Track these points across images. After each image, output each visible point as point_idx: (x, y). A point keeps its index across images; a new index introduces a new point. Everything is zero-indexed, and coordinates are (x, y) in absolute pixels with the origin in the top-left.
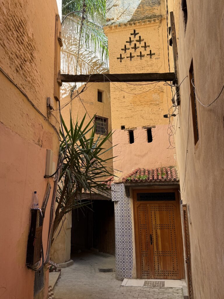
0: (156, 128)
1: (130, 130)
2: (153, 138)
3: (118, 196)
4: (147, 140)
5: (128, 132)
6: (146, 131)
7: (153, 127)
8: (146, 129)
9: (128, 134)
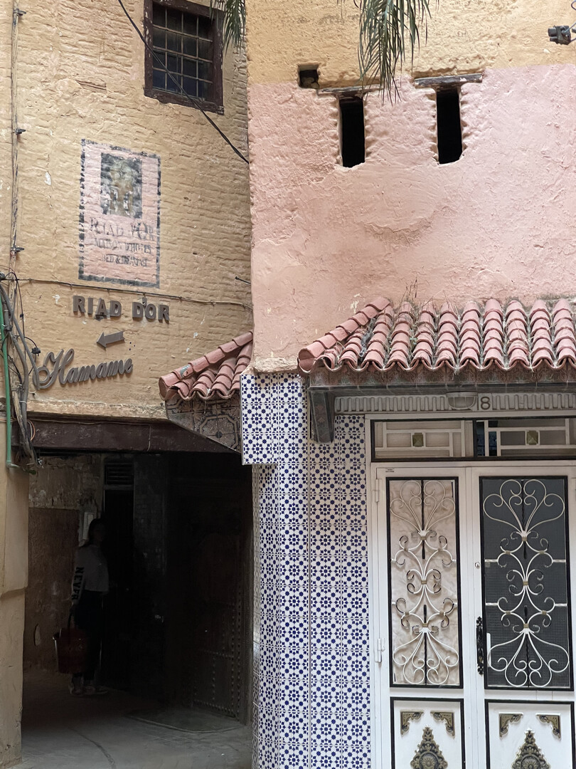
0: (482, 86)
1: (346, 94)
2: (465, 141)
3: (276, 441)
4: (432, 148)
5: (333, 104)
6: (430, 97)
7: (470, 80)
8: (432, 91)
9: (333, 115)
